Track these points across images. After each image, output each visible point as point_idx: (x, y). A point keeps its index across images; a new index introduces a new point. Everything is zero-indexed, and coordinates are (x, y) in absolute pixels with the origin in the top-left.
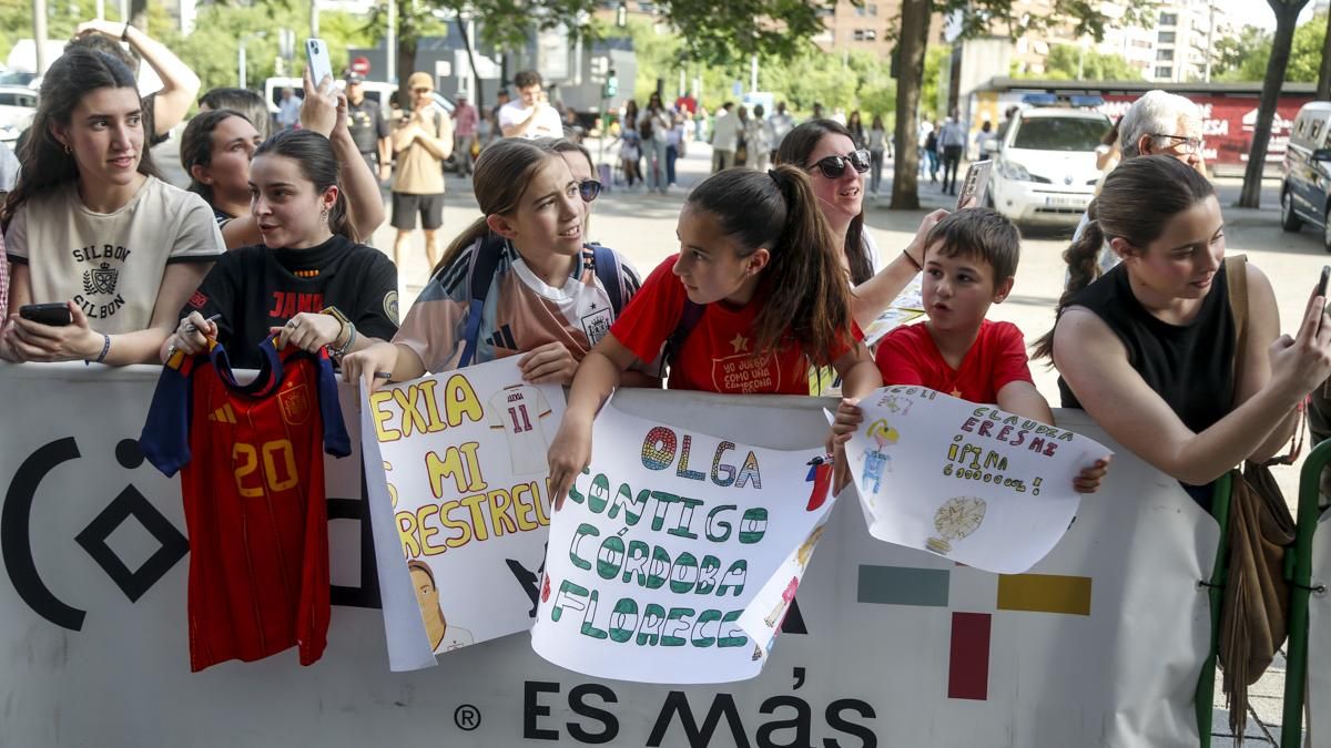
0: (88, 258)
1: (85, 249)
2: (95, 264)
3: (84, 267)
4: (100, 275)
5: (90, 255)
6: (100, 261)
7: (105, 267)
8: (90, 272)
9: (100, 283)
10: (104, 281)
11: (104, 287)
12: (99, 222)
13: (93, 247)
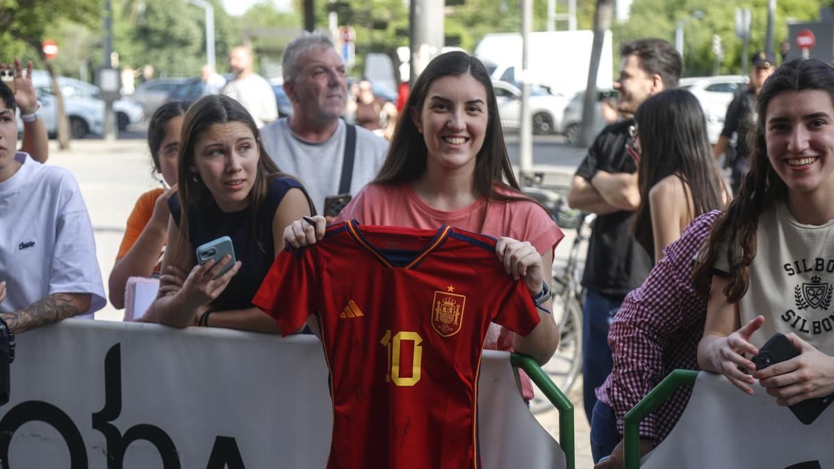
0: (799, 272)
1: (796, 263)
2: (806, 277)
3: (793, 282)
4: (811, 288)
5: (802, 268)
6: (811, 274)
7: (816, 282)
8: (800, 286)
9: (811, 297)
10: (815, 296)
11: (815, 301)
12: (811, 235)
13: (804, 261)
